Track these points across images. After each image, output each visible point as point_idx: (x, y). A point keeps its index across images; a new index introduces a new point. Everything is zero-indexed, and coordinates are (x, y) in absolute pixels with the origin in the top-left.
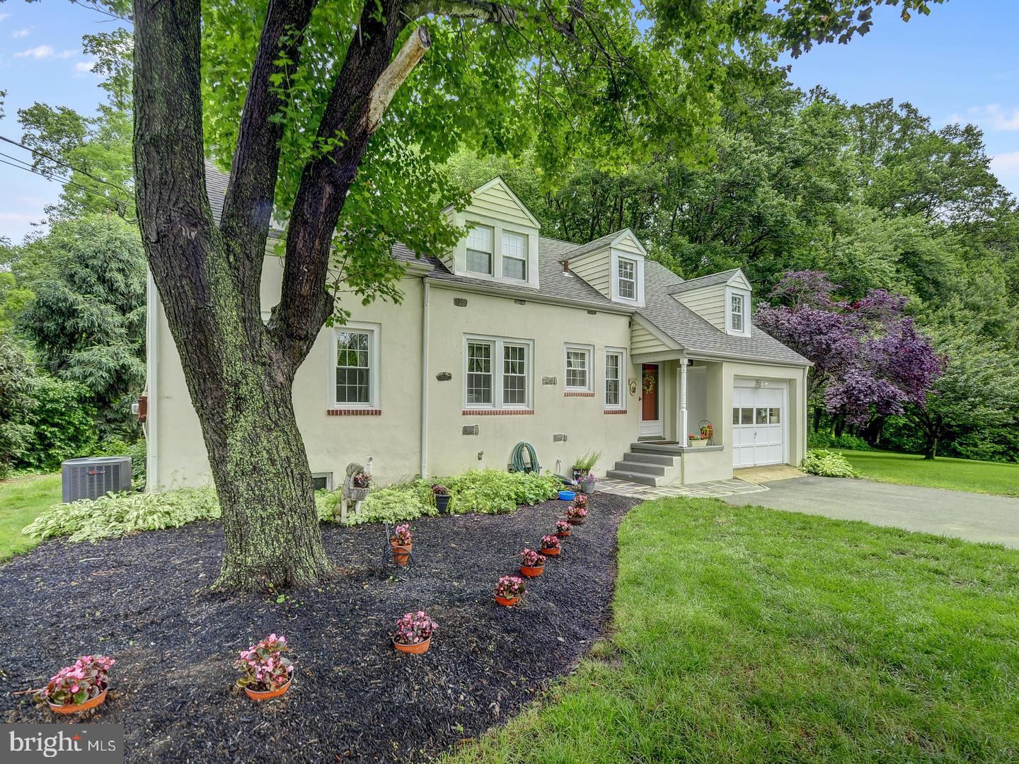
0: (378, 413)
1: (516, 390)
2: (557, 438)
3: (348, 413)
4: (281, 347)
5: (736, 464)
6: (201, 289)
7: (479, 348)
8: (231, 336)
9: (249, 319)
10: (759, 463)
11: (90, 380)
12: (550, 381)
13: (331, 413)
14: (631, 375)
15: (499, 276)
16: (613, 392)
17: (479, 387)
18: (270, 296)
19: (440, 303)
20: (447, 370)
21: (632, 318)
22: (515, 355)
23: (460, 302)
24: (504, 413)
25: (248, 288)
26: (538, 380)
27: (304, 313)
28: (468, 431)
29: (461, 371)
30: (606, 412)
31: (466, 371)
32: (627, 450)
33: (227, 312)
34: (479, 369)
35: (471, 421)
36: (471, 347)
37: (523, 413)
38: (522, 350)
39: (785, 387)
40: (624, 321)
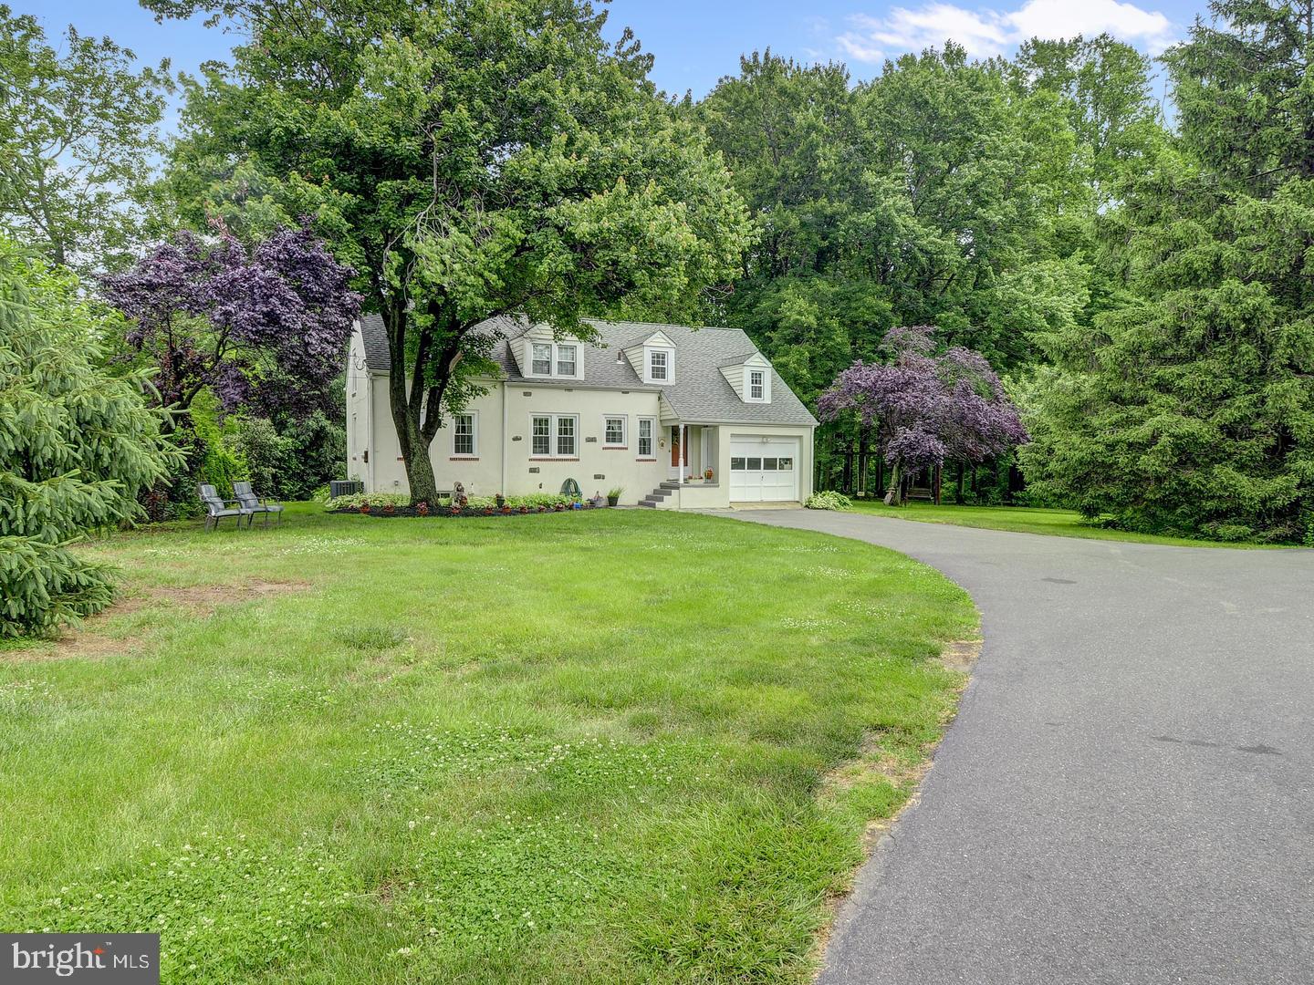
0: (477, 459)
1: (567, 445)
2: (597, 477)
3: (461, 459)
4: (425, 437)
5: (731, 500)
6: (405, 424)
7: (541, 421)
8: (412, 435)
9: (417, 430)
10: (765, 499)
11: (301, 438)
12: (593, 440)
13: (451, 459)
14: (661, 434)
15: (555, 374)
16: (644, 446)
17: (541, 444)
18: (423, 421)
19: (514, 395)
20: (519, 435)
21: (660, 394)
22: (567, 425)
23: (526, 394)
24: (557, 460)
25: (417, 422)
26: (583, 440)
27: (432, 427)
28: (533, 470)
29: (529, 434)
30: (638, 460)
31: (532, 434)
32: (658, 487)
33: (412, 430)
34: (541, 433)
35: (535, 465)
36: (535, 420)
37: (571, 460)
38: (571, 420)
39: (797, 441)
40: (654, 397)
